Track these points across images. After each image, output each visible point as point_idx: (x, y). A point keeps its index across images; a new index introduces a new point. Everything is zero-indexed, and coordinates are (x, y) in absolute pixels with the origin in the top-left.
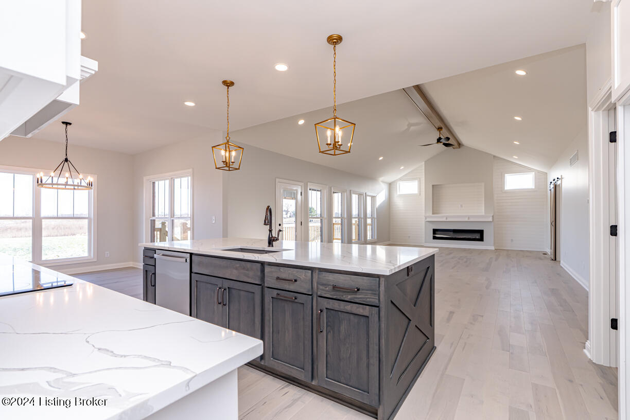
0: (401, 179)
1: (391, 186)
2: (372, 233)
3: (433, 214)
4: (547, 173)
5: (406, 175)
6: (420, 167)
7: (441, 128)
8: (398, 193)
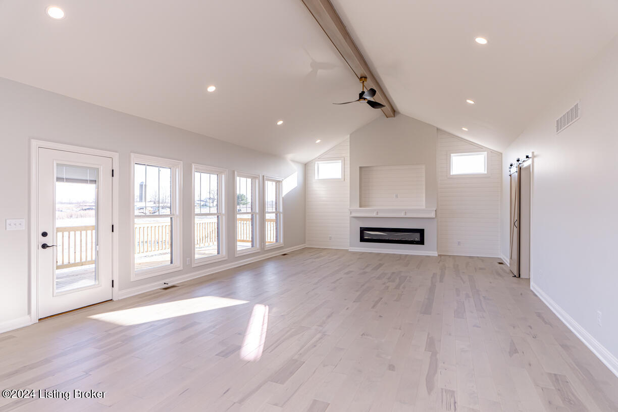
0: (320, 158)
1: (306, 167)
2: (277, 232)
3: (360, 207)
4: (501, 154)
5: (325, 153)
6: (343, 141)
7: (366, 78)
8: (316, 178)
